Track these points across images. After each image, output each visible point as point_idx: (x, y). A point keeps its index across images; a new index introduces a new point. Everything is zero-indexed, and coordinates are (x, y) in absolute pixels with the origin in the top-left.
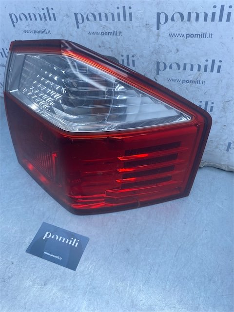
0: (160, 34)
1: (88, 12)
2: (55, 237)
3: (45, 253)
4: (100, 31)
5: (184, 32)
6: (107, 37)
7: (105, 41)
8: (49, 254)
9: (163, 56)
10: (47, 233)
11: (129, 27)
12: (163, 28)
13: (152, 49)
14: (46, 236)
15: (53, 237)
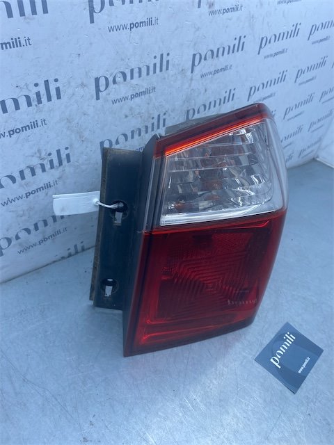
0: (194, 78)
1: (116, 72)
2: (279, 354)
3: (300, 372)
4: (129, 95)
5: (212, 70)
6: (137, 100)
7: (134, 106)
8: (302, 368)
9: (193, 101)
10: (272, 360)
11: (164, 79)
12: (197, 69)
13: (184, 97)
14: (276, 364)
15: (279, 357)
